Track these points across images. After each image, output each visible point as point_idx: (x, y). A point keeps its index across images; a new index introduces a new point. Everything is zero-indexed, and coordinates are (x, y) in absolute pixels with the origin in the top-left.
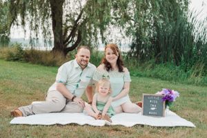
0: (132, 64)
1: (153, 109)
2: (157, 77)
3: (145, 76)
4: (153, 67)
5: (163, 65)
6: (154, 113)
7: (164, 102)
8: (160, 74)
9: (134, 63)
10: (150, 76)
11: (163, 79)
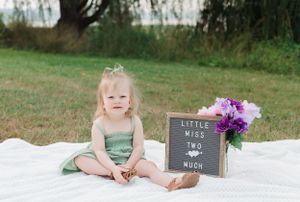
0: (206, 44)
1: (193, 154)
2: (257, 67)
3: (234, 66)
4: (248, 49)
5: (269, 42)
6: (196, 165)
7: (223, 136)
8: (264, 60)
9: (211, 41)
10: (244, 66)
11: (271, 72)
